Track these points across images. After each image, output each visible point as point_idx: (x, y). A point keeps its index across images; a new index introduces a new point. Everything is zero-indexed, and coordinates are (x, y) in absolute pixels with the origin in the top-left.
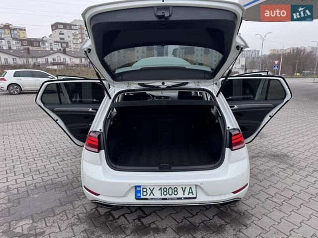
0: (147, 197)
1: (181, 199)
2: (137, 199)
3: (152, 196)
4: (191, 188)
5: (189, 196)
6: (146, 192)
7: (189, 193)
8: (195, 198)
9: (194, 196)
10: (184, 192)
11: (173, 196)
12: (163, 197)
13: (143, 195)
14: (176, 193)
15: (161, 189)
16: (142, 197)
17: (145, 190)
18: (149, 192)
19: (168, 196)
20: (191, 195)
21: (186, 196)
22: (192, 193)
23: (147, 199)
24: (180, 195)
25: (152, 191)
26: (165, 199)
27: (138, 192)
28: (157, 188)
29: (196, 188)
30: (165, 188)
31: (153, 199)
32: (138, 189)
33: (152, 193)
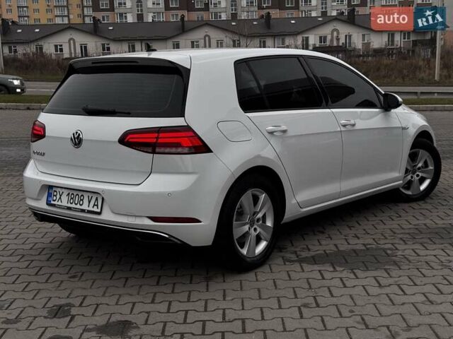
0: (56, 203)
1: (83, 211)
2: (49, 204)
3: (59, 203)
4: (97, 199)
5: (92, 209)
6: (56, 196)
7: (94, 205)
8: (99, 213)
9: (99, 210)
10: (89, 202)
11: (78, 206)
12: (69, 205)
13: (54, 201)
14: (81, 202)
15: (69, 194)
16: (52, 202)
17: (55, 193)
18: (58, 196)
19: (73, 206)
20: (95, 209)
21: (91, 209)
22: (97, 205)
24: (85, 207)
25: (61, 196)
26: (69, 208)
27: (49, 195)
28: (66, 192)
29: (103, 199)
30: (73, 194)
31: (60, 207)
32: (50, 191)
33: (60, 198)
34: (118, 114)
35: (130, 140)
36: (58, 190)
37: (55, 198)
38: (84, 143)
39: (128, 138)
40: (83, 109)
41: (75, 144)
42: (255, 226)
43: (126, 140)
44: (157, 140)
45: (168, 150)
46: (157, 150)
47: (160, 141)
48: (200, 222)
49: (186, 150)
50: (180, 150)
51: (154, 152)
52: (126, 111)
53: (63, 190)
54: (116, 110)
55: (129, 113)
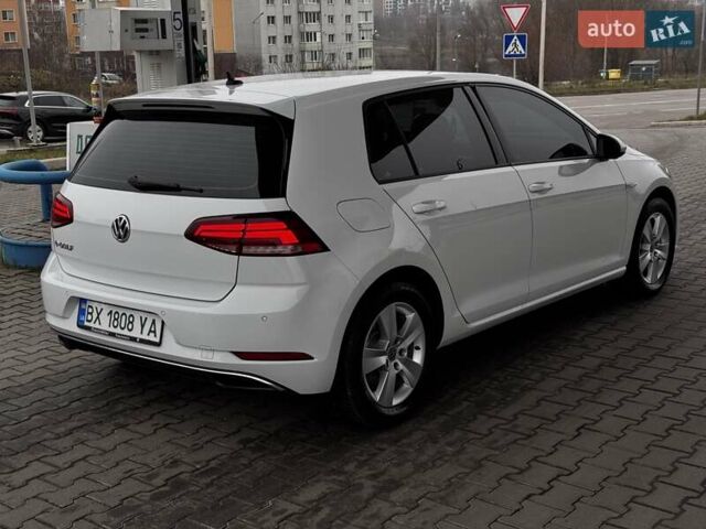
0: (91, 324)
1: (133, 339)
2: (81, 325)
3: (97, 325)
4: (154, 322)
5: (147, 338)
6: (91, 314)
7: (150, 331)
8: (158, 344)
9: (157, 340)
10: (143, 326)
11: (125, 332)
12: (112, 330)
13: (88, 321)
14: (130, 327)
15: (111, 312)
16: (86, 324)
18: (95, 315)
19: (118, 331)
20: (152, 338)
21: (145, 337)
22: (155, 332)
23: (88, 329)
24: (136, 333)
25: (98, 314)
26: (112, 335)
27: (82, 312)
28: (106, 310)
29: (163, 322)
30: (117, 312)
31: (98, 331)
32: (83, 307)
33: (98, 318)
34: (183, 192)
35: (203, 234)
36: (95, 305)
37: (90, 318)
38: (132, 236)
39: (200, 230)
40: (130, 182)
41: (120, 237)
42: (397, 361)
43: (196, 234)
44: (244, 234)
45: (261, 249)
46: (245, 250)
47: (248, 236)
48: (311, 358)
49: (289, 249)
50: (280, 249)
51: (239, 253)
52: (196, 188)
53: (103, 306)
54: (181, 186)
55: (201, 191)
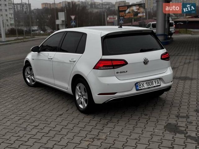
1: (155, 87)
2: (137, 90)
3: (143, 88)
4: (158, 81)
6: (140, 86)
7: (158, 83)
9: (160, 84)
10: (156, 83)
11: (152, 86)
12: (148, 87)
13: (140, 88)
14: (153, 84)
15: (146, 83)
16: (139, 89)
17: (140, 85)
18: (142, 85)
19: (150, 86)
20: (159, 84)
21: (157, 85)
23: (141, 89)
24: (155, 85)
25: (143, 85)
27: (137, 86)
29: (160, 80)
33: (143, 86)
36: (141, 83)
53: (144, 82)
55: (156, 49)
